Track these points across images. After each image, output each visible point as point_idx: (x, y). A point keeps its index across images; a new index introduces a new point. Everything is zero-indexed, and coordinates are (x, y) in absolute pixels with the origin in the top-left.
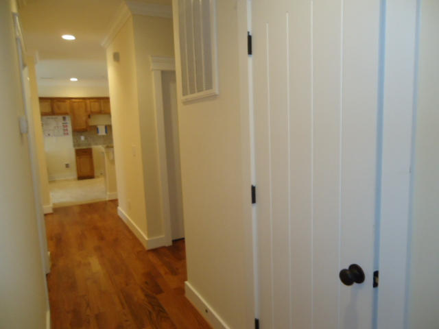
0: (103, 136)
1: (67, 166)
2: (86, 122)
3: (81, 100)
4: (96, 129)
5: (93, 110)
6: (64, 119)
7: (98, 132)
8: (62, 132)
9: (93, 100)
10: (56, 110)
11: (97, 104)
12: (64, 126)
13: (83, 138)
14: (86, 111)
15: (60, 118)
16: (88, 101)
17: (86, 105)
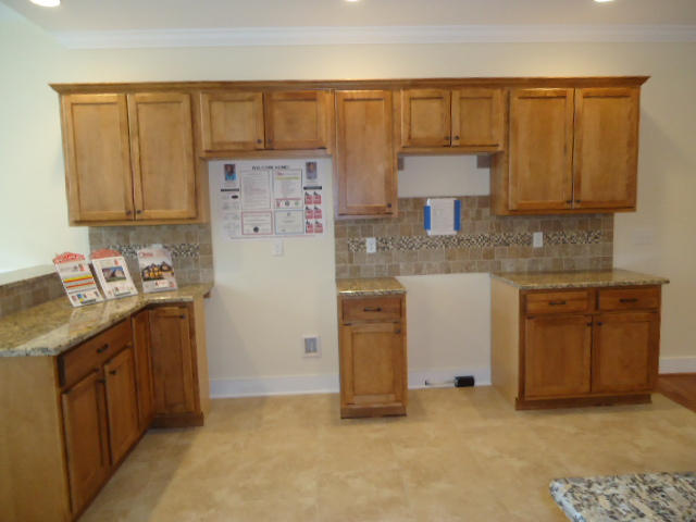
0: (446, 240)
1: (311, 346)
2: (390, 184)
3: (375, 93)
4: (420, 209)
5: (417, 133)
6: (311, 168)
7: (427, 226)
8: (299, 219)
9: (417, 93)
10: (281, 133)
11: (435, 104)
12: (308, 199)
13: (371, 245)
14: (392, 137)
15: (298, 164)
16: (401, 97)
17: (392, 111)
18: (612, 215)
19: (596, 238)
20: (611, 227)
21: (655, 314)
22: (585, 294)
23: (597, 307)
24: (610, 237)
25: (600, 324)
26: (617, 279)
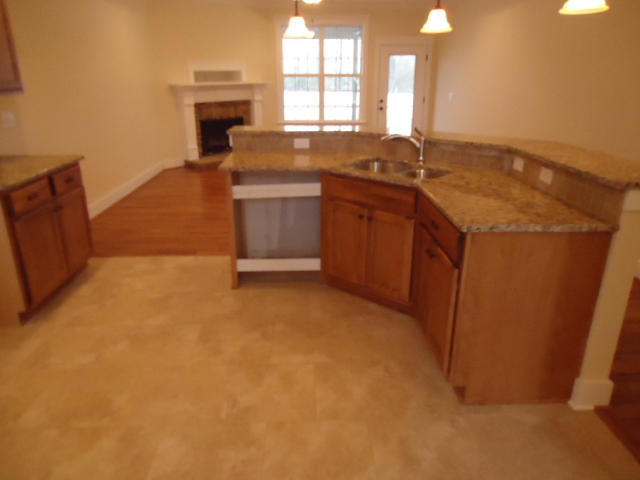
23: (53, 192)
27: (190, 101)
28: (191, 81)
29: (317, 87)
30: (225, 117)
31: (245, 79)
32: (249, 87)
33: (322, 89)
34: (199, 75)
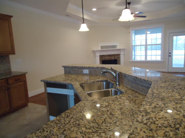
18: (9, 56)
19: (5, 63)
20: (9, 59)
21: (25, 82)
22: (3, 80)
23: (8, 84)
24: (9, 62)
25: (10, 89)
26: (13, 74)
27: (98, 55)
28: (100, 49)
29: (144, 49)
30: (110, 59)
31: (118, 48)
32: (119, 50)
33: (146, 50)
34: (102, 47)
